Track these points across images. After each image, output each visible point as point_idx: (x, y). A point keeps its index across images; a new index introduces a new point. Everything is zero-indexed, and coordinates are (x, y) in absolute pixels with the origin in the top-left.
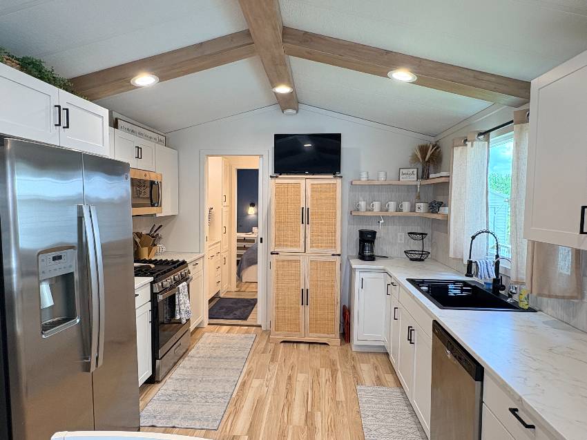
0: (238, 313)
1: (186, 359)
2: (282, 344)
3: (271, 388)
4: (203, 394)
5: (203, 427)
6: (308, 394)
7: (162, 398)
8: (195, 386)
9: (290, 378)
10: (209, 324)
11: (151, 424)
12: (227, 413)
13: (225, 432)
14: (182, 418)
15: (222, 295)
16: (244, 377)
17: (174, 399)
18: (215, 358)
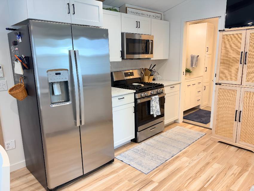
0: (203, 119)
1: (159, 136)
2: (219, 143)
3: (191, 165)
4: (153, 155)
5: (142, 170)
6: (212, 177)
7: (135, 150)
8: (152, 150)
9: (208, 164)
10: (183, 122)
11: (122, 160)
12: (157, 168)
13: (150, 177)
14: (136, 163)
15: (201, 108)
16: (180, 154)
17: (139, 153)
18: (173, 140)
